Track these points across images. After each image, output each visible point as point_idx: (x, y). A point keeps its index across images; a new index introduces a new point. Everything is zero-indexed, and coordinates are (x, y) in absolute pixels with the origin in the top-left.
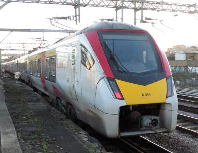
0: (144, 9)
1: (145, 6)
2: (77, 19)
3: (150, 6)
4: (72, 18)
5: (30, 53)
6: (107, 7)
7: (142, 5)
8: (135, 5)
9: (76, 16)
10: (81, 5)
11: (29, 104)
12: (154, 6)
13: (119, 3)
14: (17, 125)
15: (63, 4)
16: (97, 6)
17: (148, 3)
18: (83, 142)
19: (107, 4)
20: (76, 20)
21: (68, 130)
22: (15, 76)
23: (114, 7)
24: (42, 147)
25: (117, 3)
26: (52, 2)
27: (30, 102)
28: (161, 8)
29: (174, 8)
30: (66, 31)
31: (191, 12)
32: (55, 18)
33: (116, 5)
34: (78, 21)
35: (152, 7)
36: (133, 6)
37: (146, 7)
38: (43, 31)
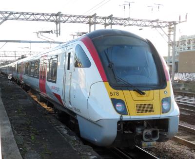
0: (113, 24)
1: (114, 21)
2: (58, 32)
3: (118, 21)
4: (54, 32)
5: (19, 59)
6: (82, 22)
7: (112, 21)
8: (105, 21)
9: (57, 31)
10: (61, 21)
11: (19, 100)
12: (122, 22)
13: (92, 19)
14: (10, 117)
15: (47, 21)
16: (74, 22)
17: (116, 19)
18: (64, 135)
19: (82, 21)
20: (57, 34)
21: (51, 124)
22: (9, 77)
23: (88, 23)
24: (31, 138)
25: (90, 19)
26: (39, 19)
27: (20, 98)
28: (128, 23)
29: (139, 23)
30: (49, 42)
31: (154, 27)
32: (41, 32)
33: (90, 21)
34: (58, 34)
35: (120, 23)
36: (104, 22)
37: (115, 23)
38: (30, 42)
